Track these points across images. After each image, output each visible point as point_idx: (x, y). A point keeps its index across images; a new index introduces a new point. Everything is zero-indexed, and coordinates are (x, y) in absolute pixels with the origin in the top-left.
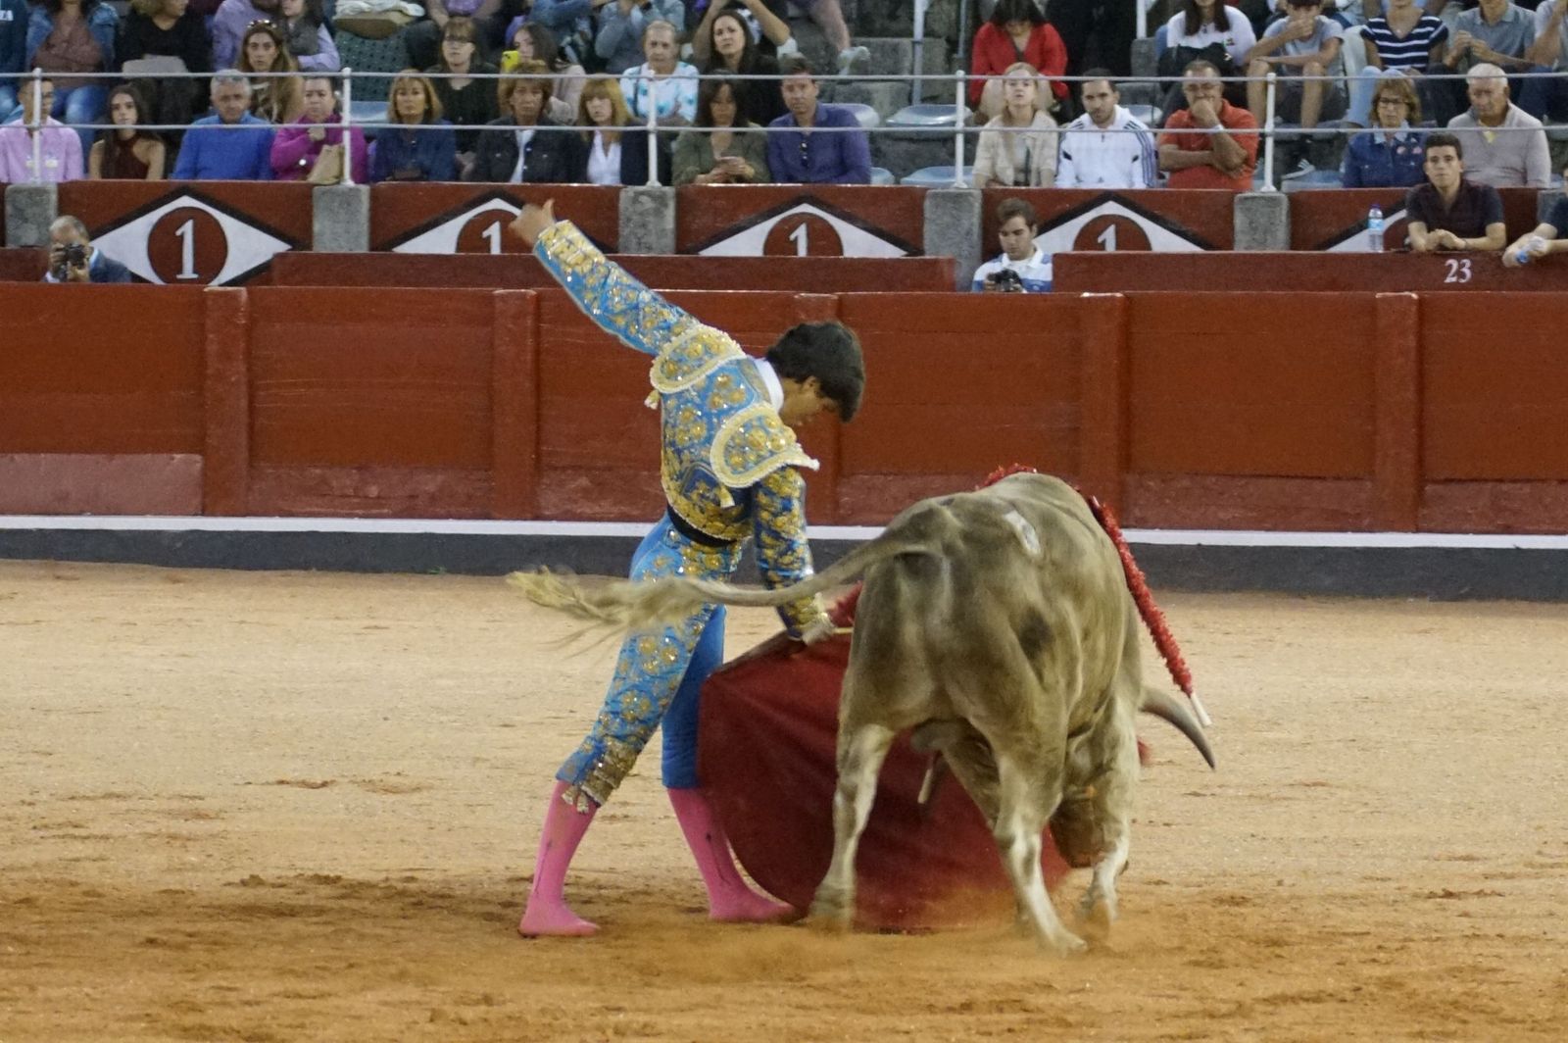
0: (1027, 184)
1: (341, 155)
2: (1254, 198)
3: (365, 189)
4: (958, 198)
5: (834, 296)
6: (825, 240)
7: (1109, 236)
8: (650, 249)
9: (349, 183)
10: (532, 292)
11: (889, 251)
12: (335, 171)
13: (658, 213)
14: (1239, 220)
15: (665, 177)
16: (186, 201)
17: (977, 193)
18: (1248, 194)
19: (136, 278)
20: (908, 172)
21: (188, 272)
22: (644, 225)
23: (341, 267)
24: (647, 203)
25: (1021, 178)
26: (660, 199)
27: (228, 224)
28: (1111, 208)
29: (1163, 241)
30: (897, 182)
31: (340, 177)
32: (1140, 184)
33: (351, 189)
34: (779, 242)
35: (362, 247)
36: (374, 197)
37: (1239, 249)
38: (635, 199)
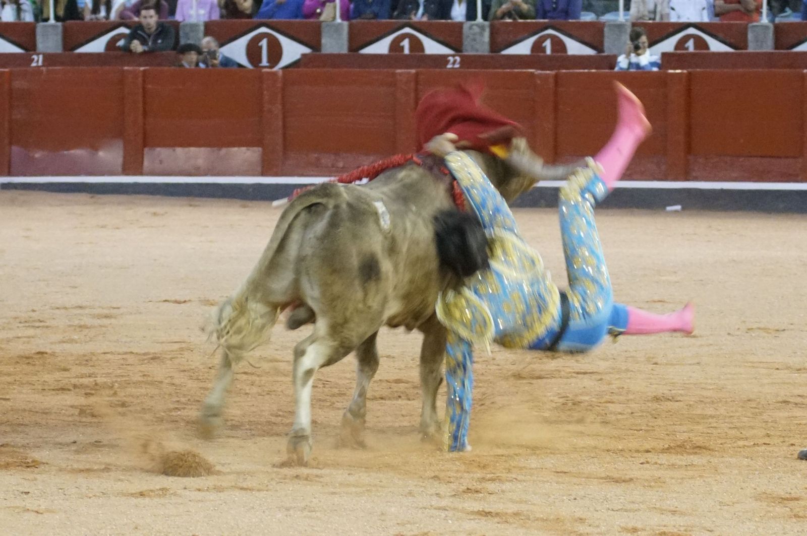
0: (654, 19)
1: (335, 8)
2: (757, 26)
3: (346, 23)
4: (620, 27)
5: (553, 72)
6: (559, 46)
7: (690, 44)
8: (477, 51)
9: (339, 20)
10: (413, 71)
11: (588, 51)
12: (332, 15)
13: (481, 34)
14: (750, 36)
15: (485, 17)
16: (263, 30)
17: (629, 24)
18: (755, 24)
19: (240, 66)
20: (603, 14)
21: (265, 62)
22: (474, 40)
23: (334, 60)
24: (476, 29)
25: (652, 16)
26: (482, 28)
27: (283, 40)
28: (692, 31)
29: (716, 46)
30: (597, 19)
31: (334, 18)
32: (706, 19)
33: (339, 24)
34: (537, 47)
35: (344, 50)
36: (351, 27)
37: (751, 49)
38: (471, 28)
